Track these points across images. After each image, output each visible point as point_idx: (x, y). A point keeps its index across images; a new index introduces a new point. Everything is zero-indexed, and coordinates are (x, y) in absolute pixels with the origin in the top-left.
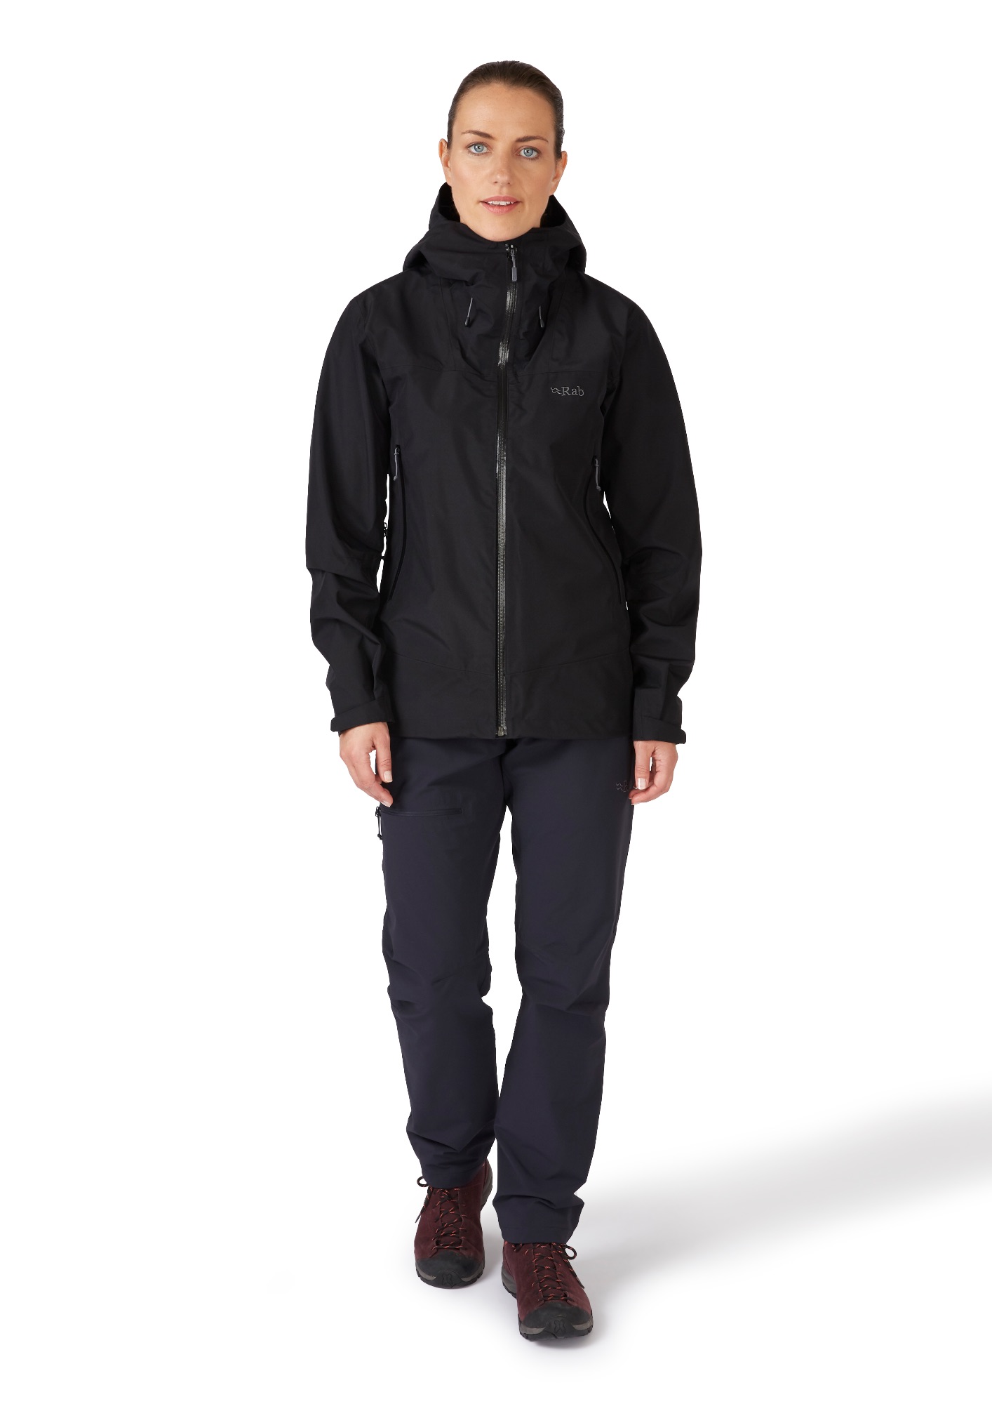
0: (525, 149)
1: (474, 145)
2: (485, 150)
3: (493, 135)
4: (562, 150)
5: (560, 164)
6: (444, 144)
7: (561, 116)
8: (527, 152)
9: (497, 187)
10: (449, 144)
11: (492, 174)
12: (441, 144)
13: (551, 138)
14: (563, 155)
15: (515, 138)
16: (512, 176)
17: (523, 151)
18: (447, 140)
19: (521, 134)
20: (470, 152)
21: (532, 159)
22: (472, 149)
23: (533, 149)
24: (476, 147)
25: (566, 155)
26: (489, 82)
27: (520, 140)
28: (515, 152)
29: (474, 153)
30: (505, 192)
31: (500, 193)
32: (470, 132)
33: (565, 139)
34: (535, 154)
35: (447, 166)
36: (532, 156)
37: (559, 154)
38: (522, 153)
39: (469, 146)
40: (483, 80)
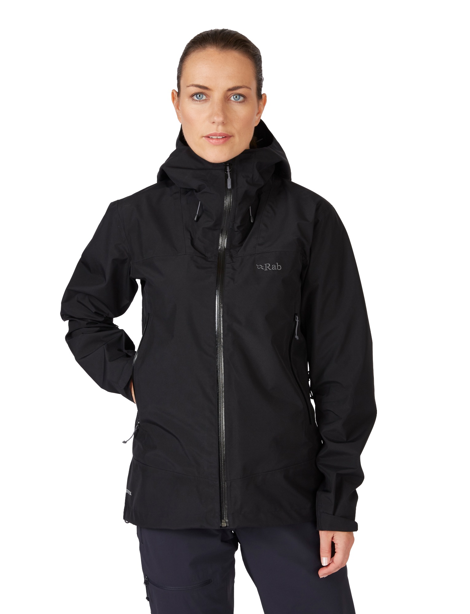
0: (234, 95)
1: (196, 94)
2: (204, 97)
3: (209, 87)
4: (262, 93)
5: (261, 103)
6: (175, 93)
7: (261, 67)
8: (236, 97)
9: (215, 126)
10: (179, 94)
11: (210, 116)
12: (173, 93)
13: (254, 85)
14: (263, 97)
15: (226, 89)
16: (226, 117)
17: (232, 98)
18: (177, 91)
19: (231, 85)
20: (193, 100)
21: (240, 102)
22: (195, 98)
23: (240, 95)
24: (198, 96)
25: (266, 96)
26: (204, 48)
27: (230, 90)
28: (226, 99)
29: (196, 100)
30: (221, 130)
31: (217, 131)
32: (193, 85)
33: (264, 84)
34: (242, 98)
35: (178, 109)
36: (239, 100)
37: (260, 97)
38: (232, 99)
39: (192, 96)
40: (200, 46)
